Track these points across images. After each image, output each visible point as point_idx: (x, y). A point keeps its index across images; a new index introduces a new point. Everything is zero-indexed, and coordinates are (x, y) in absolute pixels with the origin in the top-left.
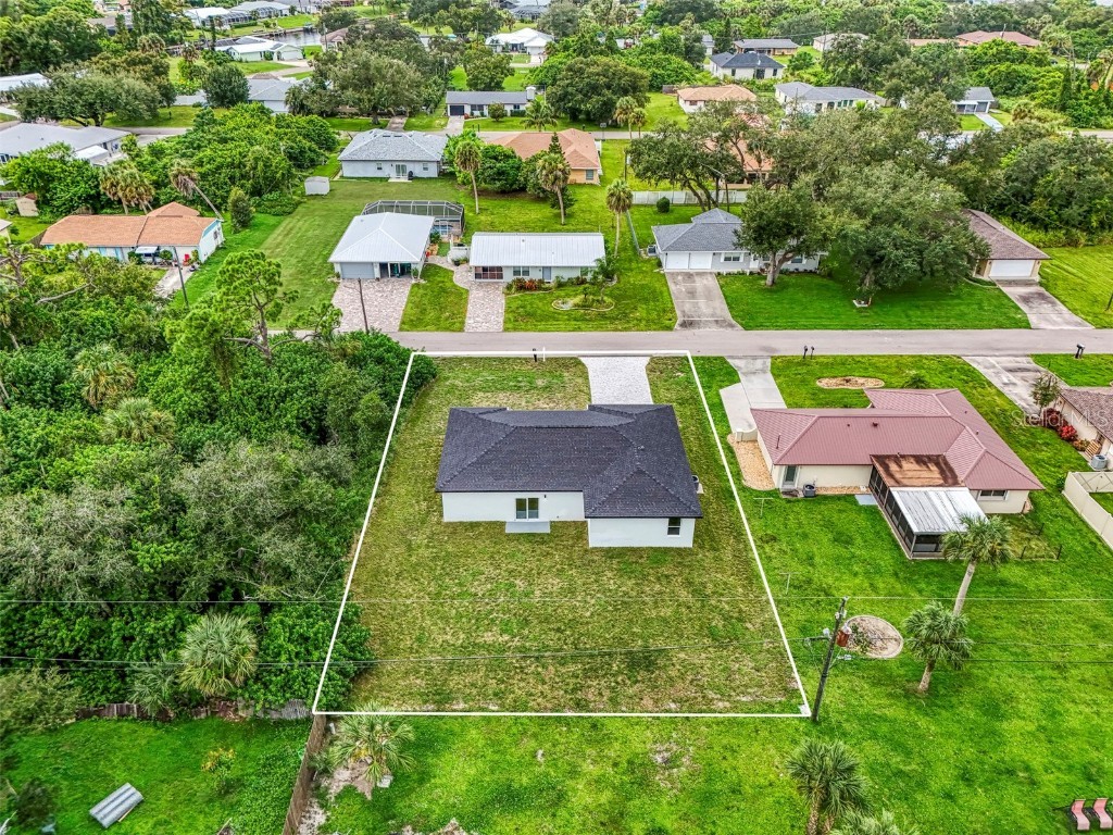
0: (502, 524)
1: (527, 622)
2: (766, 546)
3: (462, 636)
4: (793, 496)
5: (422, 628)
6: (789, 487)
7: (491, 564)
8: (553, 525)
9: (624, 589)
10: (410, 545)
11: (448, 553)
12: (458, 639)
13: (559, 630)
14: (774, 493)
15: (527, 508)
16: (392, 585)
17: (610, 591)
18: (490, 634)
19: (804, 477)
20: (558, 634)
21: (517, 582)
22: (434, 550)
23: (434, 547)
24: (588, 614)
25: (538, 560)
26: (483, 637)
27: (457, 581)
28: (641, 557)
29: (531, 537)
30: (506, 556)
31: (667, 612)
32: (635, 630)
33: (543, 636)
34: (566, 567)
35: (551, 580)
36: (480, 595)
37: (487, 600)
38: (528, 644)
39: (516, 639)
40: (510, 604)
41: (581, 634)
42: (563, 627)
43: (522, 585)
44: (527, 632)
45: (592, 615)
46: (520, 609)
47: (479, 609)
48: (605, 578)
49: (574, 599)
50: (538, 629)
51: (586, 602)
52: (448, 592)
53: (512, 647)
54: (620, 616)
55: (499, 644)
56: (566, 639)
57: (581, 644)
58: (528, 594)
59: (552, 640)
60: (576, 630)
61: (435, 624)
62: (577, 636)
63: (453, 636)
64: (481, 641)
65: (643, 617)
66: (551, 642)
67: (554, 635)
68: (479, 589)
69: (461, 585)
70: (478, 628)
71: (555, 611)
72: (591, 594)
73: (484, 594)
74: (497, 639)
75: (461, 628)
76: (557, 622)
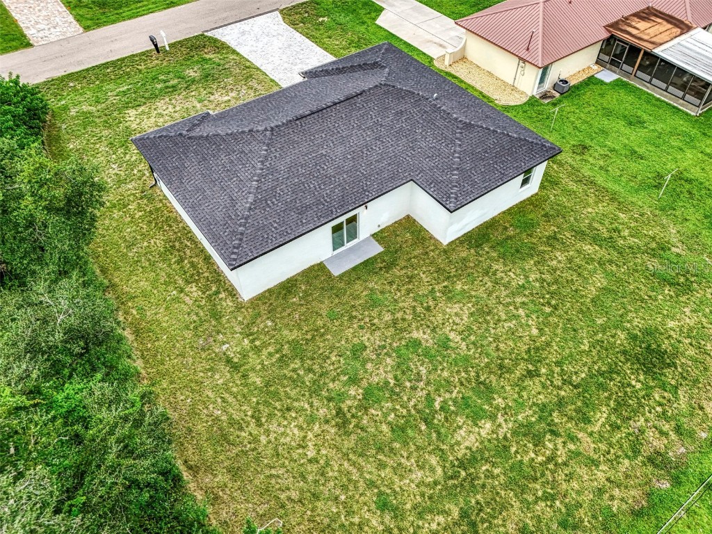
0: (320, 268)
1: (486, 390)
3: (434, 460)
4: (550, 97)
5: (371, 484)
6: (542, 90)
7: (361, 328)
8: (378, 236)
9: (533, 276)
10: (229, 361)
11: (294, 344)
12: (432, 470)
13: (531, 374)
14: (532, 102)
15: (345, 231)
16: (263, 439)
17: (523, 287)
18: (462, 432)
19: (553, 75)
20: (537, 380)
21: (415, 335)
22: (271, 349)
23: (265, 345)
24: (535, 332)
25: (409, 291)
26: (458, 443)
27: (343, 378)
28: (506, 228)
30: (365, 308)
32: (599, 322)
33: (524, 394)
34: (446, 283)
35: (448, 310)
36: (392, 382)
37: (408, 384)
38: (520, 417)
39: (500, 419)
40: (439, 372)
41: (558, 364)
42: (530, 367)
43: (425, 336)
44: (500, 400)
45: (540, 330)
46: (458, 372)
47: (412, 403)
48: (499, 275)
49: (499, 320)
50: (508, 388)
51: (516, 317)
52: (349, 403)
53: (509, 435)
54: (566, 313)
55: (489, 441)
56: (552, 382)
57: (574, 378)
58: (445, 344)
59: (539, 393)
60: (547, 361)
61: (382, 465)
62: (557, 370)
63: (421, 468)
64: (463, 451)
65: (588, 300)
66: (541, 397)
67: (534, 385)
68: (382, 373)
69: (354, 381)
70: (439, 433)
71: (498, 349)
72: (509, 304)
73: (396, 378)
74: (479, 434)
75: (418, 448)
76: (517, 365)
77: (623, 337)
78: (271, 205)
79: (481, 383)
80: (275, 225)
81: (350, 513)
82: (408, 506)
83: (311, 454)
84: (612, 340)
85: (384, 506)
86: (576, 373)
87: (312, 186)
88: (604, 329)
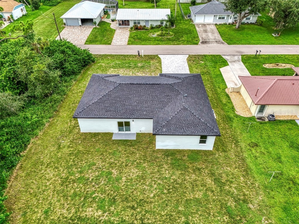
0: (111, 134)
1: (113, 201)
2: (252, 149)
3: (73, 211)
4: (263, 120)
5: (50, 204)
6: (260, 115)
7: (101, 158)
8: (138, 135)
9: (174, 177)
10: (59, 146)
11: (79, 151)
12: (70, 213)
13: (133, 208)
14: (252, 119)
15: (124, 126)
16: (43, 171)
17: (166, 178)
18: (90, 209)
19: (269, 111)
20: (132, 211)
21: (113, 171)
22: (72, 149)
23: (72, 147)
24: (152, 195)
25: (128, 157)
26: (86, 211)
27: (79, 169)
28: (184, 156)
29: (125, 143)
30: (110, 153)
31: (199, 195)
32: (180, 208)
33: (123, 212)
34: (142, 161)
35: (132, 170)
36: (90, 180)
37: (93, 184)
38: (112, 218)
39: (106, 214)
40: (106, 186)
41: (146, 212)
42: (136, 206)
43: (115, 173)
44: (113, 208)
45: (154, 196)
46: (112, 190)
47: (88, 190)
48: (163, 169)
49: (144, 184)
50: (120, 207)
51: (151, 186)
52: (72, 177)
53: (102, 221)
54: (171, 197)
55: (95, 218)
56: (136, 216)
57: (146, 220)
58: (118, 180)
59: (128, 216)
60: (144, 208)
61: (59, 201)
62: (143, 213)
63: (67, 210)
64: (84, 215)
65: (185, 199)
66: (127, 217)
67: (129, 212)
68: (91, 175)
69: (81, 172)
70: (84, 204)
71: (132, 192)
72: (155, 181)
73: (93, 179)
74: (94, 214)
75: (74, 204)
76: (132, 202)
77: (183, 220)
78: (100, 105)
79: (114, 199)
80: (96, 111)
81: (37, 207)
82: (52, 218)
83: (48, 184)
84: (177, 218)
85: (46, 212)
86: (149, 219)
87: (117, 105)
88: (179, 212)
